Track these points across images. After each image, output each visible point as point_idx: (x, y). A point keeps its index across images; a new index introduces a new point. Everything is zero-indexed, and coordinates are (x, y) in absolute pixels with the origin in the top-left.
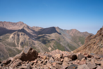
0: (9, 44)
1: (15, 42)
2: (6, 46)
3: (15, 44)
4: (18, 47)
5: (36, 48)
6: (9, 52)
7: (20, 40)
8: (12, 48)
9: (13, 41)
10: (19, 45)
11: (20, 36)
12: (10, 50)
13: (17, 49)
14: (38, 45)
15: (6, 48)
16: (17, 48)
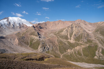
0: (62, 37)
1: (67, 34)
2: (58, 38)
3: (68, 37)
4: (71, 39)
5: (92, 42)
6: (59, 44)
7: (74, 33)
8: (64, 40)
9: (66, 34)
10: (72, 38)
11: (74, 29)
12: (61, 42)
13: (68, 42)
14: (96, 39)
15: (58, 40)
16: (69, 40)
